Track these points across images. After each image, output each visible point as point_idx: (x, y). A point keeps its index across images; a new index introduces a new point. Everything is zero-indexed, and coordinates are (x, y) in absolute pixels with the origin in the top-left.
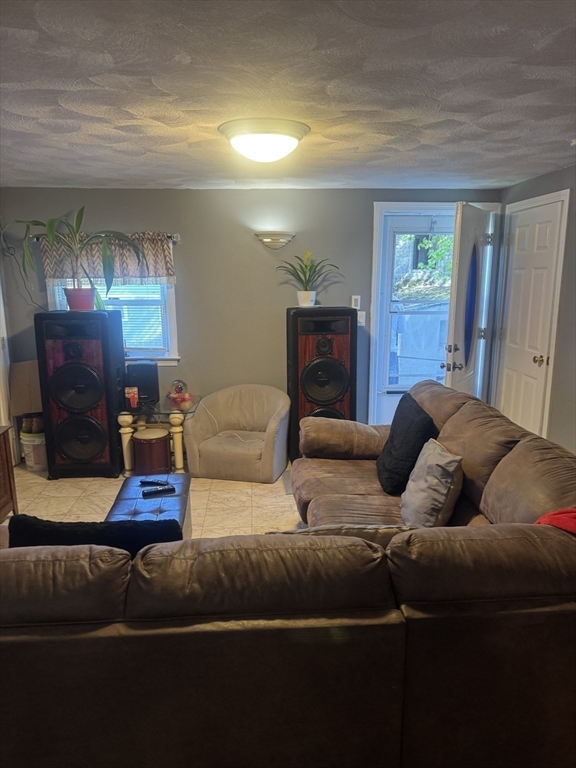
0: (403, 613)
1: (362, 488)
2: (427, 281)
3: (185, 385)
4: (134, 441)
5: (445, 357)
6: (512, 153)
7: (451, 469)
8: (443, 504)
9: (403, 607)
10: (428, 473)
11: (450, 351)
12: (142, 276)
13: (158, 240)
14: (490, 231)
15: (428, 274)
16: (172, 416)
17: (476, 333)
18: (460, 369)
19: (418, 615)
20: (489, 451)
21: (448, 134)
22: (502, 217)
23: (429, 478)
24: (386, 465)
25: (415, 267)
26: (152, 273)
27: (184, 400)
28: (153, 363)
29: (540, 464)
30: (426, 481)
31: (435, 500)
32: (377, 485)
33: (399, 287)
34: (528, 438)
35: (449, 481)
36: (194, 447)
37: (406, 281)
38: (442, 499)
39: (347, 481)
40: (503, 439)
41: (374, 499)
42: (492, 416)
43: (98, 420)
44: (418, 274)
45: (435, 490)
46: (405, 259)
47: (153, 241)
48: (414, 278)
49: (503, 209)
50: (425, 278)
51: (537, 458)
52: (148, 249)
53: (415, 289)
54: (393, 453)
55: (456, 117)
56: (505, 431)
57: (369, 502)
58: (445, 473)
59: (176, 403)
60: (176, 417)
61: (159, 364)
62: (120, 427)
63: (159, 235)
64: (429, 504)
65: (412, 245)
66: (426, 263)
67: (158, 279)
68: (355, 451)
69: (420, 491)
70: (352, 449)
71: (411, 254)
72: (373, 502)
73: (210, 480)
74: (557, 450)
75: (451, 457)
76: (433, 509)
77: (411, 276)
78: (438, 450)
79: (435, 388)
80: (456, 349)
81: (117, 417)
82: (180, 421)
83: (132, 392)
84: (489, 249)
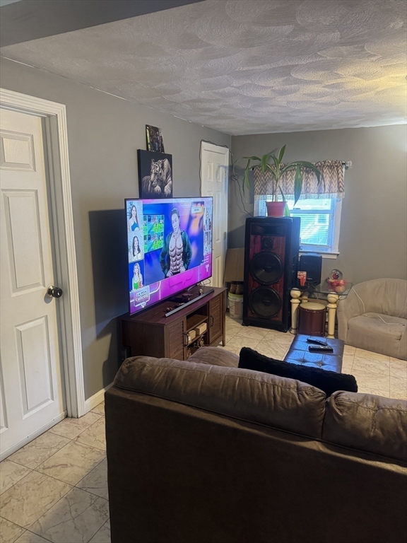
3: (341, 273)
4: (300, 309)
12: (319, 193)
13: (334, 167)
16: (329, 295)
26: (327, 190)
27: (338, 285)
28: (319, 255)
36: (344, 321)
43: (278, 291)
47: (331, 167)
52: (326, 173)
59: (333, 286)
60: (333, 297)
61: (324, 256)
62: (291, 298)
63: (336, 162)
67: (331, 195)
73: (355, 348)
81: (290, 291)
82: (335, 300)
83: (302, 275)
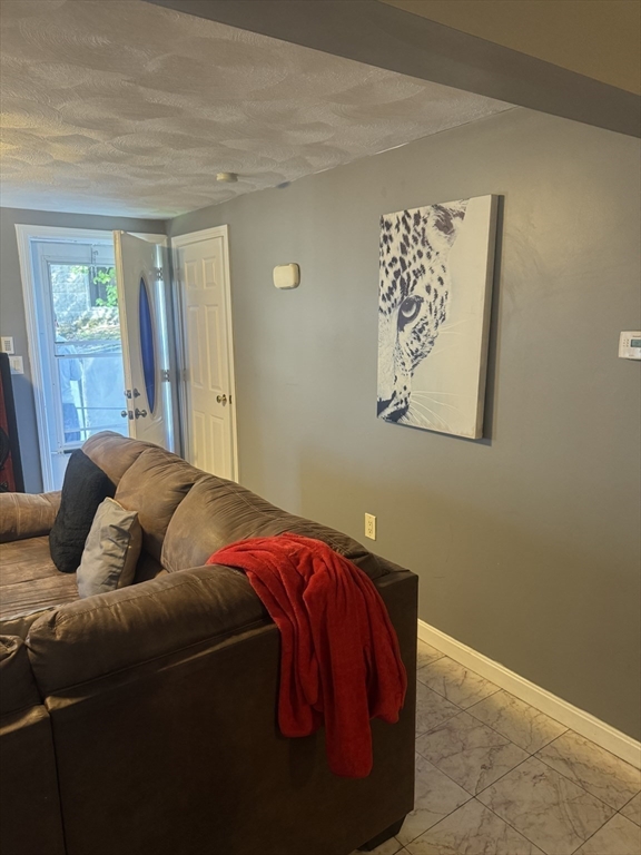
0: (47, 708)
1: (29, 573)
2: (110, 320)
5: (125, 404)
6: (162, 182)
7: (126, 527)
8: (122, 568)
9: (48, 700)
10: (102, 538)
11: (130, 397)
14: (159, 265)
15: (110, 311)
17: (158, 376)
18: (144, 415)
19: (67, 702)
20: (166, 500)
21: (82, 152)
22: (169, 250)
23: (104, 543)
24: (59, 539)
25: (93, 304)
29: (212, 504)
30: (101, 547)
31: (113, 566)
32: (50, 565)
33: (77, 327)
34: (202, 480)
35: (126, 541)
37: (85, 321)
38: (119, 563)
39: (9, 569)
40: (178, 484)
41: (45, 582)
42: (169, 462)
44: (98, 313)
45: (111, 555)
46: (81, 294)
48: (95, 317)
49: (169, 242)
50: (108, 316)
51: (210, 498)
53: (97, 329)
54: (66, 522)
55: (85, 133)
56: (181, 476)
57: (38, 587)
58: (121, 533)
64: (106, 573)
65: (87, 279)
66: (106, 300)
68: (19, 529)
69: (96, 559)
70: (15, 527)
71: (87, 288)
72: (43, 586)
74: (228, 487)
75: (125, 514)
76: (110, 576)
77: (90, 314)
78: (113, 509)
79: (112, 439)
80: (136, 394)
84: (160, 284)
